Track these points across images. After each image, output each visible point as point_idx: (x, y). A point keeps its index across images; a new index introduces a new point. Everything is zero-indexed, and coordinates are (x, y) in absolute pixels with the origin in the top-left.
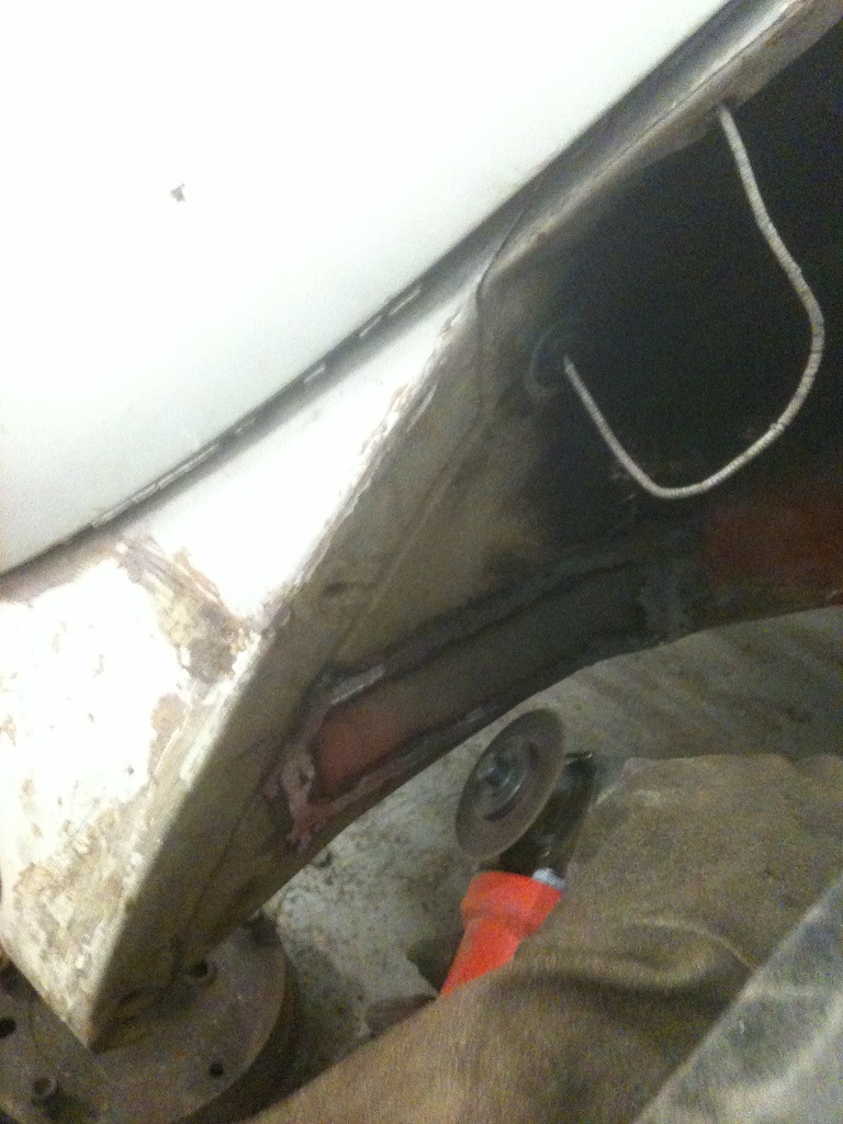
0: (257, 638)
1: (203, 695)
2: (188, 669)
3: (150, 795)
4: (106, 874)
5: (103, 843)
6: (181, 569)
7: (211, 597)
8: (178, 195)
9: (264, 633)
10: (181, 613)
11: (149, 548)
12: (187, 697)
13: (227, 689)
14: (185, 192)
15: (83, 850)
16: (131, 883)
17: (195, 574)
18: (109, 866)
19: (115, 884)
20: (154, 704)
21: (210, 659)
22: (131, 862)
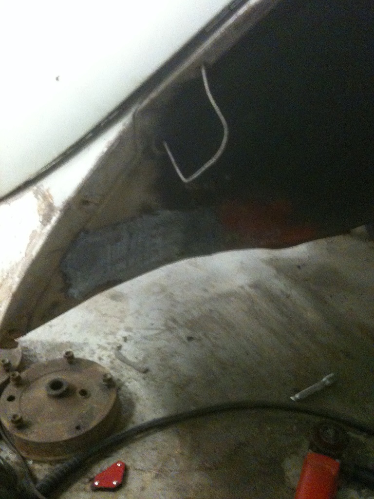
0: (59, 212)
1: (42, 229)
2: (41, 222)
3: (24, 260)
4: (9, 284)
5: (10, 275)
6: (47, 193)
7: (51, 201)
8: (57, 79)
9: (61, 211)
10: (43, 206)
11: (41, 188)
12: (39, 230)
13: (49, 228)
14: (59, 78)
15: (5, 277)
16: (14, 287)
17: (49, 194)
18: (10, 281)
19: (10, 288)
20: (30, 233)
21: (46, 219)
22: (15, 281)
